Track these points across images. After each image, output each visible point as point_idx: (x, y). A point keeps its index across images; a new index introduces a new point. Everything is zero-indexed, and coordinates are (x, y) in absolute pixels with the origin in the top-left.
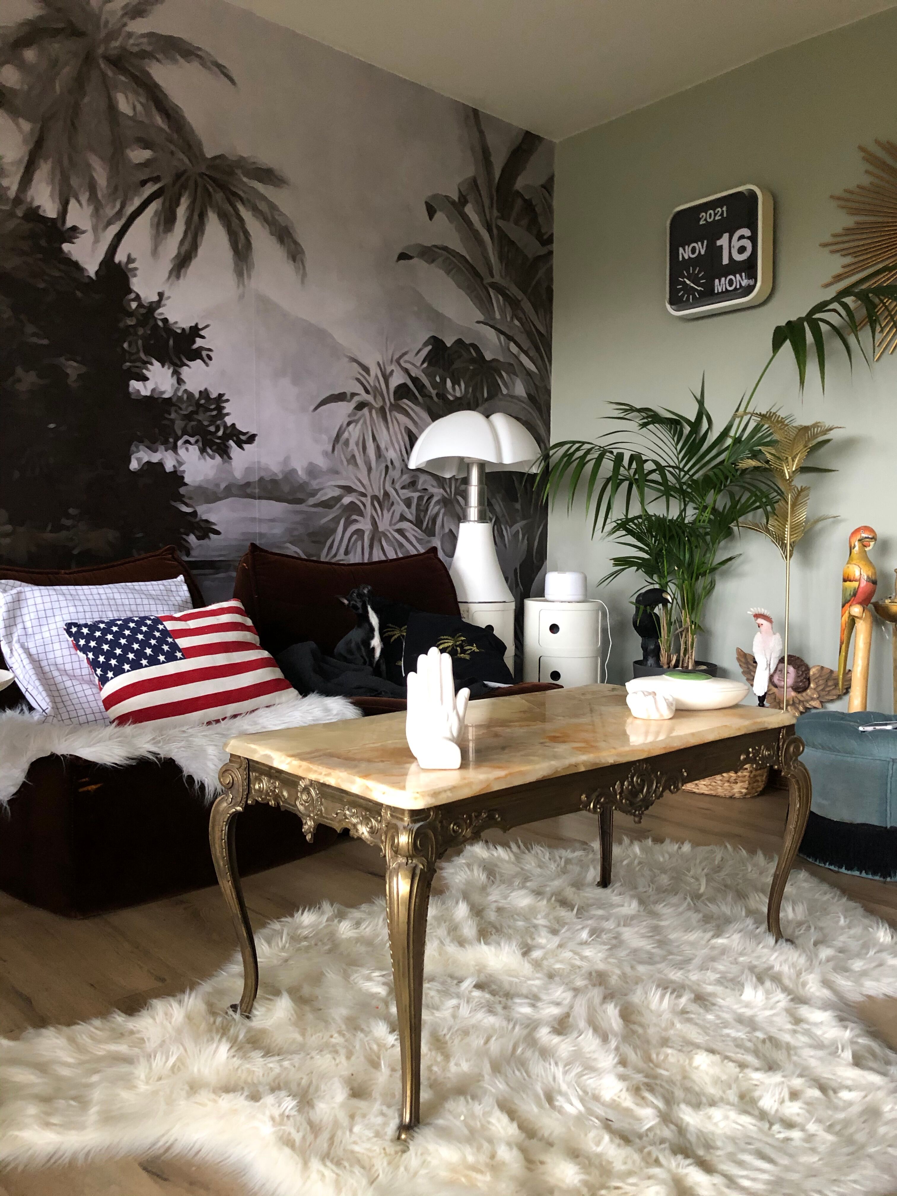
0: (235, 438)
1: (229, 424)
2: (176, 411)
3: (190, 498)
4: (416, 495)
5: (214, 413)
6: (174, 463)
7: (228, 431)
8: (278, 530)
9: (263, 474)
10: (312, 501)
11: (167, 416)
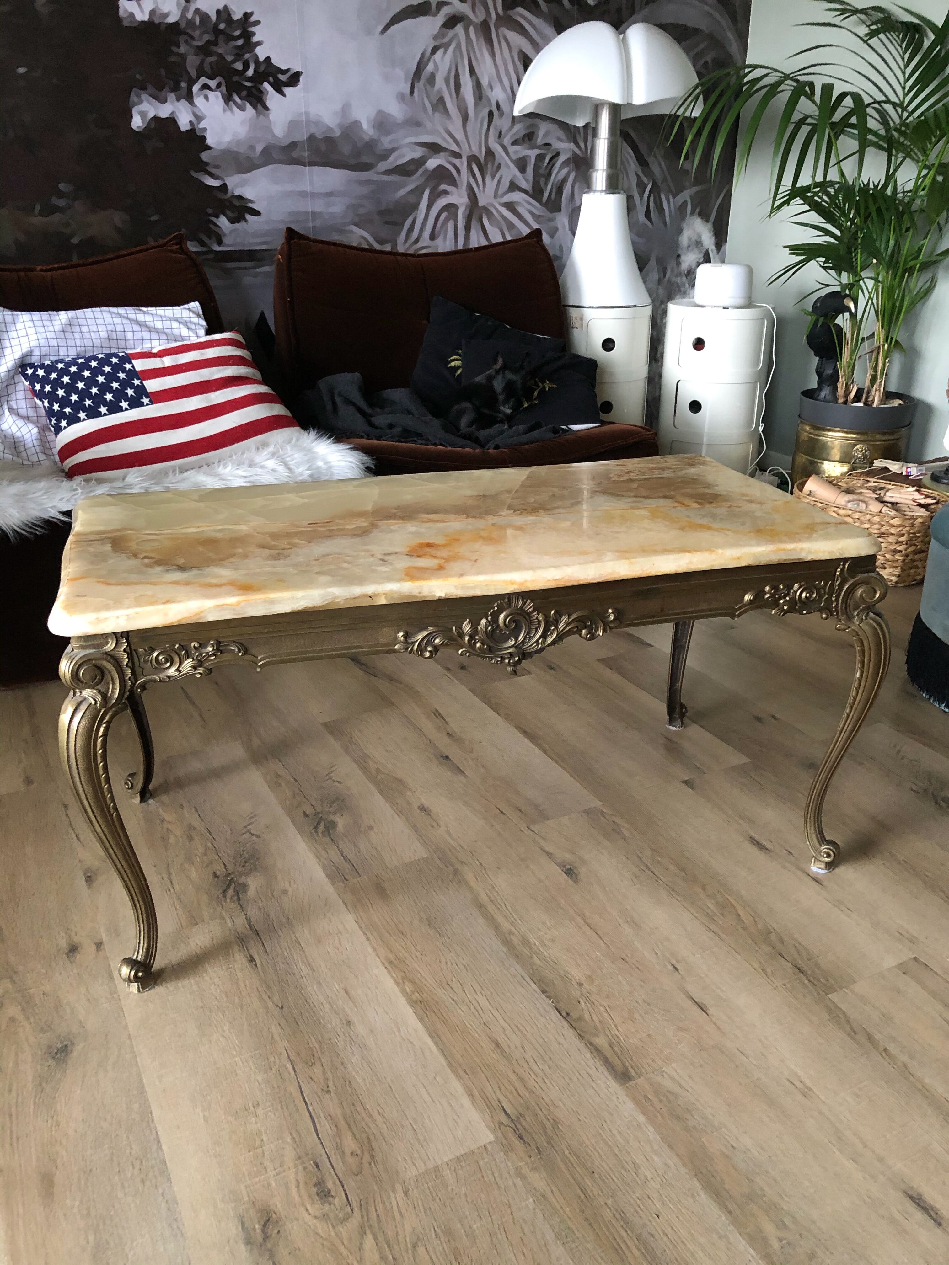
0: (271, 79)
1: (262, 58)
2: (186, 42)
3: (217, 167)
4: (533, 154)
5: (240, 42)
6: (191, 117)
7: (262, 68)
8: (337, 208)
9: (313, 130)
10: (383, 166)
11: (174, 49)
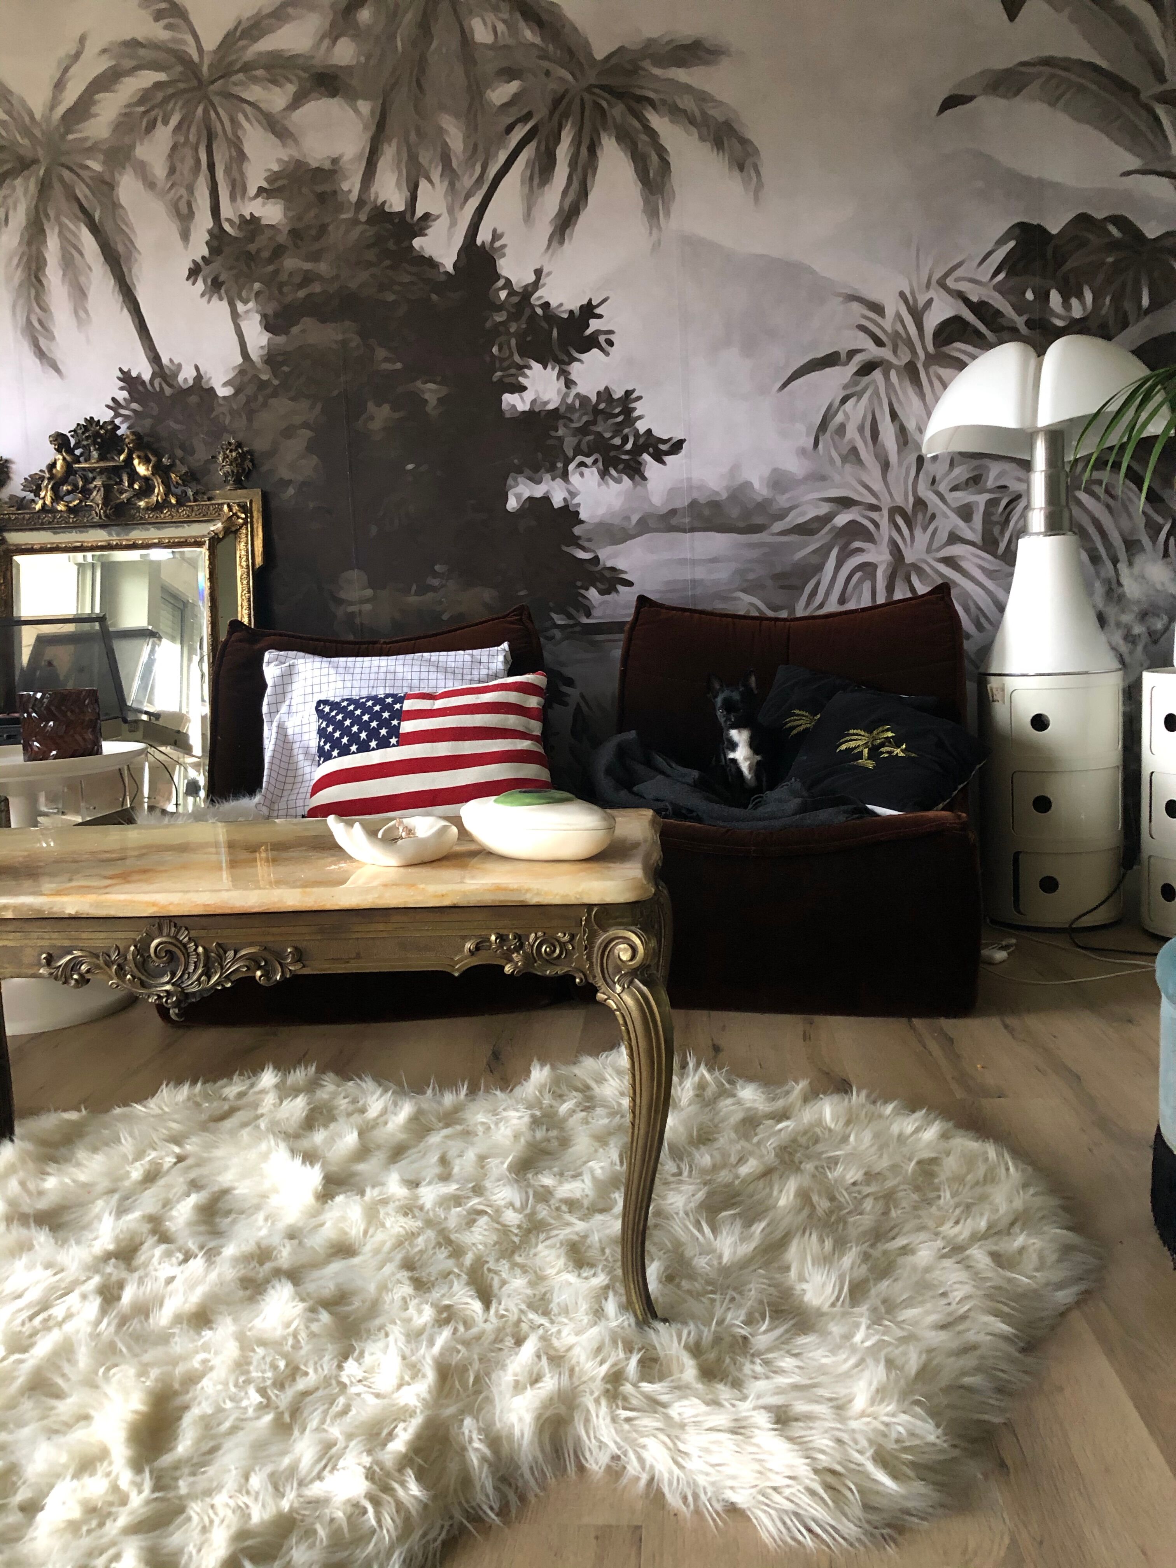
0: (651, 450)
1: (642, 431)
2: (565, 425)
3: (589, 540)
4: (980, 500)
5: (620, 419)
6: (566, 495)
7: (641, 441)
8: (722, 574)
9: (695, 495)
10: (778, 526)
11: (553, 433)
